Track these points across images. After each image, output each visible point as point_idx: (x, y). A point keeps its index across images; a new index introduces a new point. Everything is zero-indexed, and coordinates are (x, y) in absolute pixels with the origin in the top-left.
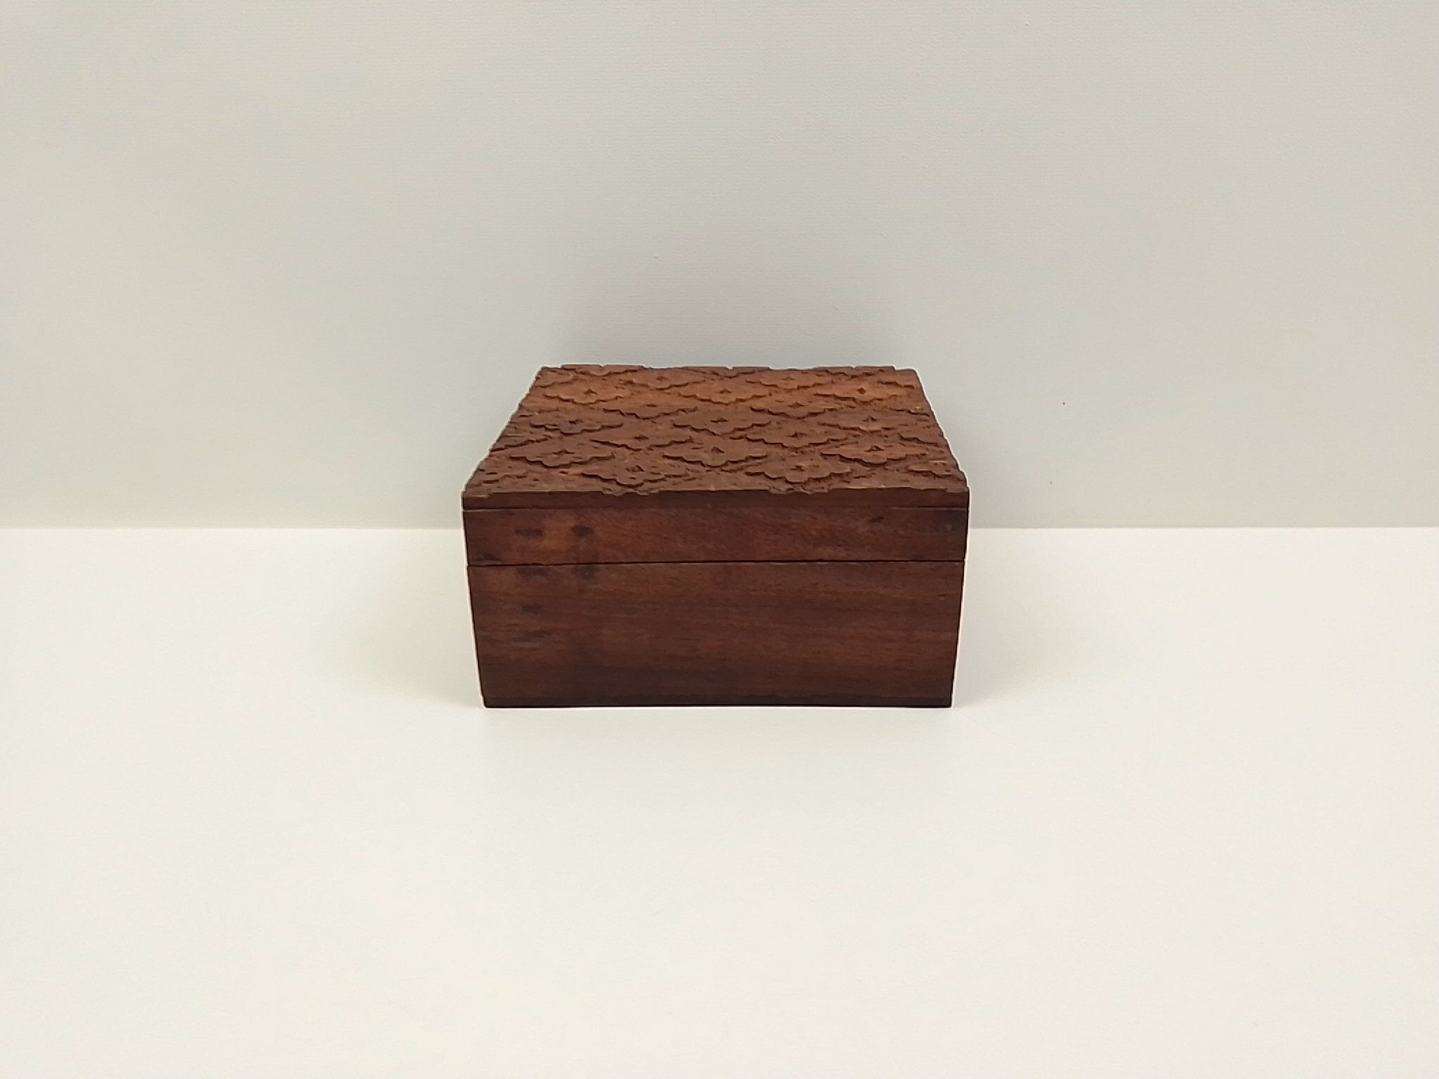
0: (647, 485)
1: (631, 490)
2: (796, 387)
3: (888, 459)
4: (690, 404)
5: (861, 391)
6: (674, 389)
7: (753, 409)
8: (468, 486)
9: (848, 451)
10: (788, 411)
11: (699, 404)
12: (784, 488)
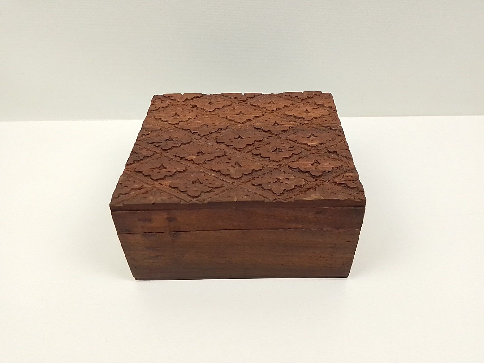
0: (203, 196)
1: (194, 200)
2: (275, 109)
3: (323, 171)
4: (225, 123)
5: (306, 111)
6: (217, 111)
7: (255, 128)
8: (113, 198)
9: (303, 164)
10: (271, 128)
11: (229, 124)
12: (272, 197)
